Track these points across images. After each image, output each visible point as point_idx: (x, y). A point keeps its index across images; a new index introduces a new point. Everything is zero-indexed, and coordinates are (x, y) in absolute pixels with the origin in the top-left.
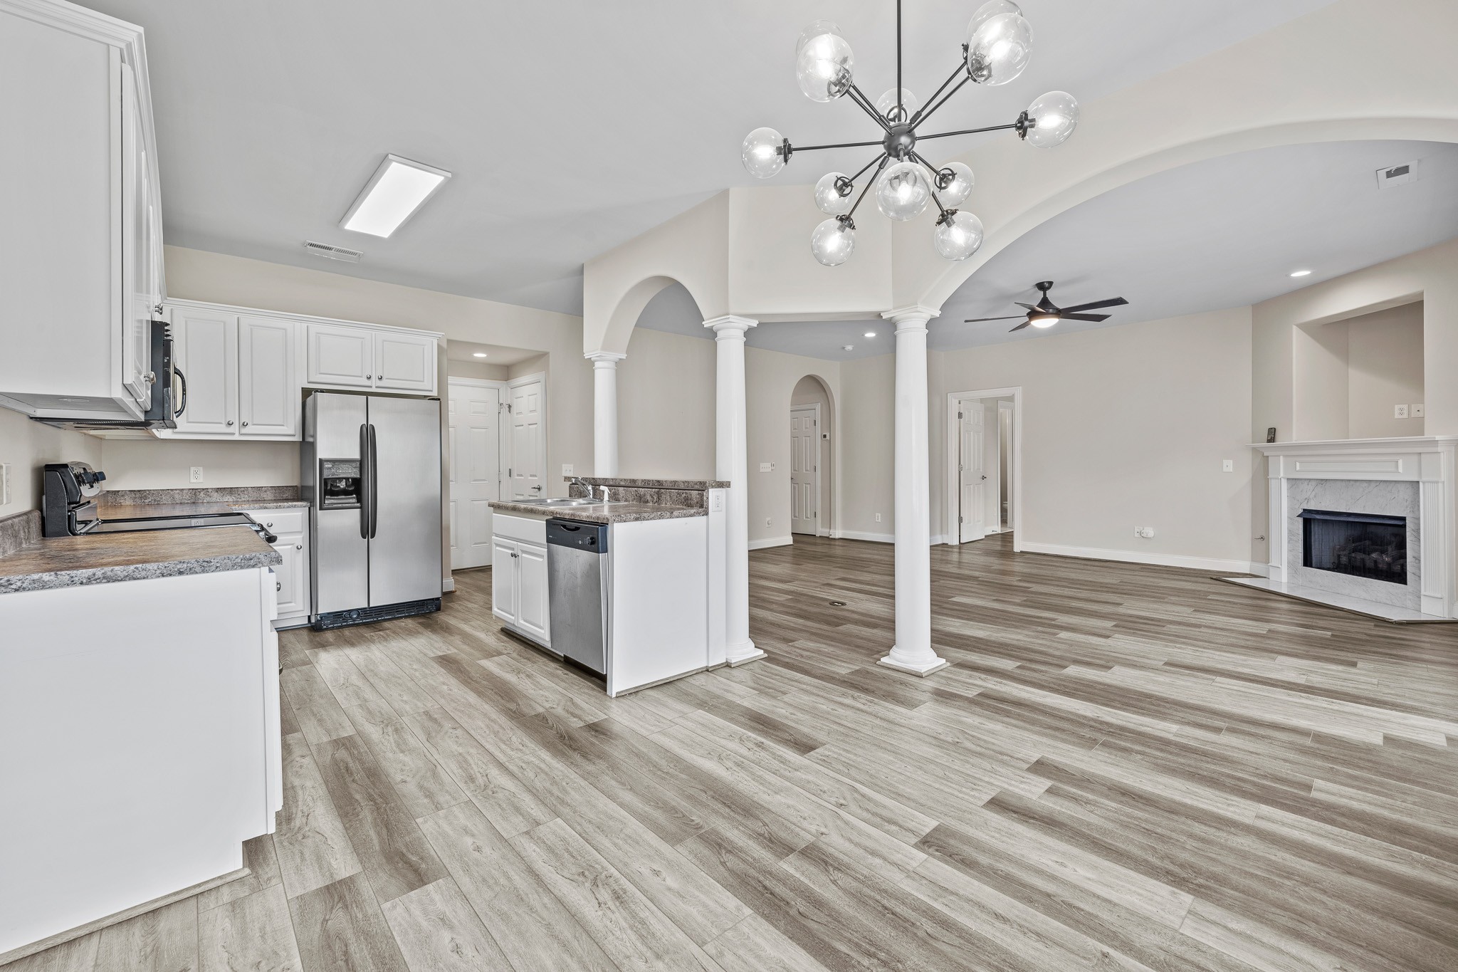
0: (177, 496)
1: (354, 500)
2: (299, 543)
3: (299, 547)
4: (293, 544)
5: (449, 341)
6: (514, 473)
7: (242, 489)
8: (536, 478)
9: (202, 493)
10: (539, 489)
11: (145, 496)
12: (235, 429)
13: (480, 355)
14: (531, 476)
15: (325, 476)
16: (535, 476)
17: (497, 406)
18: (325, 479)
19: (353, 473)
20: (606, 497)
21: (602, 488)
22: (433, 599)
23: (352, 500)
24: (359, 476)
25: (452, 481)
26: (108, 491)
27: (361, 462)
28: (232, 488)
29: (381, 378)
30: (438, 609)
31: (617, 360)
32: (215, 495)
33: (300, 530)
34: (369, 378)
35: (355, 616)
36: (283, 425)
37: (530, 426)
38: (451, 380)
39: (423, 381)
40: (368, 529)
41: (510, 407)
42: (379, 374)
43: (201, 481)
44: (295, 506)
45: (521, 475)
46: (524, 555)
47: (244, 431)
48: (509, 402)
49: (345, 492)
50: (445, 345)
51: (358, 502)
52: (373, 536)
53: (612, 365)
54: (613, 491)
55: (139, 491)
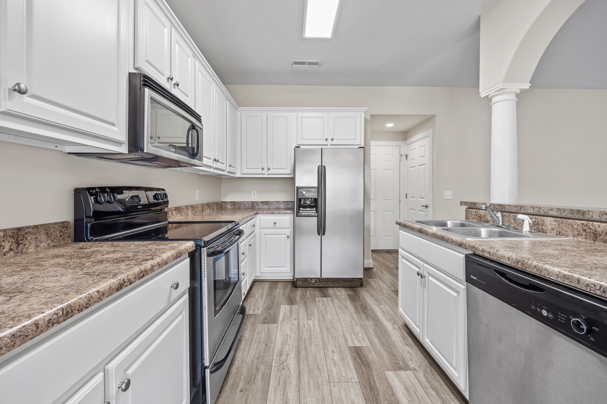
0: (246, 205)
1: (315, 212)
2: (289, 234)
3: (288, 236)
4: (285, 234)
5: (372, 116)
6: (409, 196)
7: (271, 202)
8: (425, 200)
9: (256, 203)
10: (427, 207)
11: (235, 204)
12: (265, 171)
13: (390, 125)
14: (421, 198)
15: (299, 197)
16: (424, 198)
17: (399, 156)
18: (299, 198)
19: (313, 195)
20: (526, 228)
21: (520, 216)
22: (358, 278)
23: (313, 212)
24: (317, 197)
25: (373, 200)
26: (223, 202)
27: (318, 188)
28: (267, 202)
29: (332, 140)
30: (361, 285)
31: (518, 91)
32: (261, 204)
33: (289, 227)
34: (326, 140)
35: (313, 282)
36: (285, 169)
37: (421, 167)
38: (373, 143)
39: (356, 140)
40: (321, 230)
41: (407, 156)
42: (332, 137)
43: (256, 198)
44: (287, 213)
45: (414, 198)
46: (430, 278)
47: (269, 172)
48: (406, 153)
49: (310, 207)
50: (369, 118)
51: (316, 213)
52: (324, 234)
53: (513, 96)
54: (534, 220)
55: (233, 202)
